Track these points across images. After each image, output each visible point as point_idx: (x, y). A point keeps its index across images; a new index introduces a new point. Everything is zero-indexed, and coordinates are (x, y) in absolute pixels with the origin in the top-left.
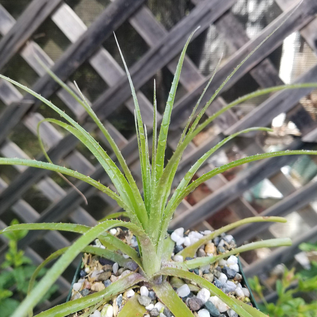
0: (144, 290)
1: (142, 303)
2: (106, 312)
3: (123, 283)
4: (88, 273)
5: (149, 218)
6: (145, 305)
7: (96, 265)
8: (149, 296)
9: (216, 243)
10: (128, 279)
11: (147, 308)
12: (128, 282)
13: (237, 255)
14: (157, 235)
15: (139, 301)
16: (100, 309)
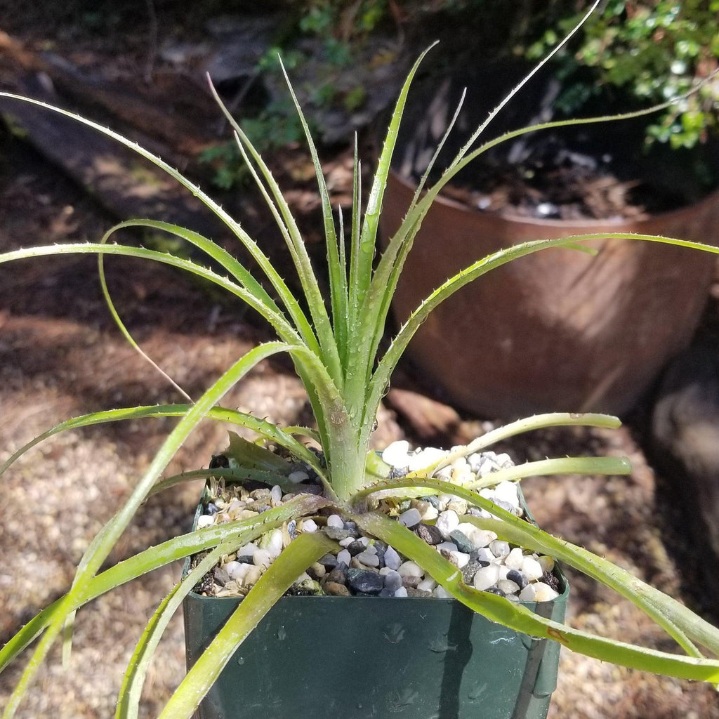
0: (335, 521)
1: (332, 536)
2: (270, 539)
3: (295, 508)
4: (221, 508)
5: (345, 378)
6: (339, 539)
7: (237, 495)
8: (345, 527)
9: (474, 467)
10: (304, 502)
11: (342, 543)
12: (305, 506)
13: (516, 483)
14: (360, 414)
15: (329, 534)
16: (256, 542)
